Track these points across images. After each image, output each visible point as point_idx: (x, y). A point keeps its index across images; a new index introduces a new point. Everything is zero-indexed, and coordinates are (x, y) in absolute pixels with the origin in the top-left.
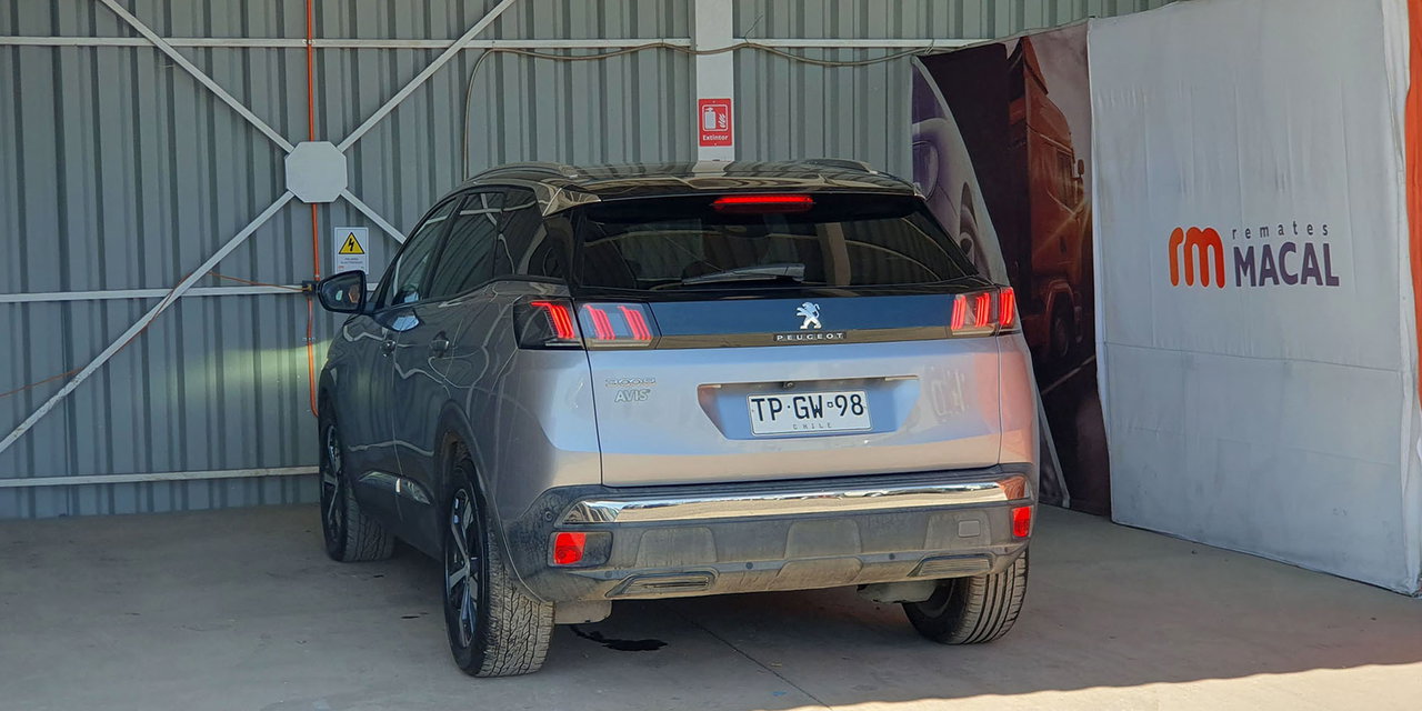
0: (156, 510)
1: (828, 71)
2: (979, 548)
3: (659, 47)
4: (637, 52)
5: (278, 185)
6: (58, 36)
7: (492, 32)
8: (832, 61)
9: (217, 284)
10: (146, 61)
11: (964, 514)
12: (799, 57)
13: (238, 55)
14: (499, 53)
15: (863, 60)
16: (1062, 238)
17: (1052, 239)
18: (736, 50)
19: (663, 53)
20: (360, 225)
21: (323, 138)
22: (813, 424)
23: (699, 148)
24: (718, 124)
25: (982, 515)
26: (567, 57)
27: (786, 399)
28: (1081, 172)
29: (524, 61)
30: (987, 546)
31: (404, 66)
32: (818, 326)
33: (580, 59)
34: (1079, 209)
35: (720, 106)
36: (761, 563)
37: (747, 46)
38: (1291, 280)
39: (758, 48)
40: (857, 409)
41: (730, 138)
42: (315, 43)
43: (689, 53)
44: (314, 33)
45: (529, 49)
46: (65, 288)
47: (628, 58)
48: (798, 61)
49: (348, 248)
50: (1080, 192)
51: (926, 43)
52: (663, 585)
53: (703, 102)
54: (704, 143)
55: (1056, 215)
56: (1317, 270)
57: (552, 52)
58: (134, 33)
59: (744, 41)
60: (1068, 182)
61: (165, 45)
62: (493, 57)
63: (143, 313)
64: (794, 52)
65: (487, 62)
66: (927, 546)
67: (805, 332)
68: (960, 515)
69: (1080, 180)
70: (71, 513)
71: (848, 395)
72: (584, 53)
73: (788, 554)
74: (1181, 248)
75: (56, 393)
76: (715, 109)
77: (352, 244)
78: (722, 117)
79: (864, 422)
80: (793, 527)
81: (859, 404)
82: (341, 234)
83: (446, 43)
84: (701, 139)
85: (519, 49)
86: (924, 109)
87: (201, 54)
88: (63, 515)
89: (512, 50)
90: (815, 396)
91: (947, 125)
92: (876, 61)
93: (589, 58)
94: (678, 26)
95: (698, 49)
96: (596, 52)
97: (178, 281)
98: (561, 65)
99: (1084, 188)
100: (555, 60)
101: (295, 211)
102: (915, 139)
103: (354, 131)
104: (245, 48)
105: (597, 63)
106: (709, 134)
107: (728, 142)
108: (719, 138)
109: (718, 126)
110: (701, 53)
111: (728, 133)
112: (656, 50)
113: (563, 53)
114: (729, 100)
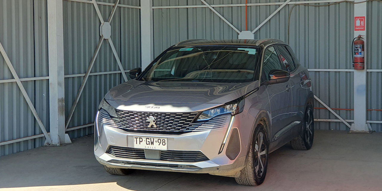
4: (339, 3)
6: (188, 5)
10: (207, 11)
13: (230, 9)
18: (368, 2)
21: (247, 30)
24: (360, 24)
29: (307, 7)
31: (272, 8)
33: (321, 6)
35: (361, 19)
42: (248, 4)
43: (353, 3)
44: (247, 2)
47: (336, 5)
53: (356, 18)
54: (356, 30)
57: (314, 4)
61: (210, 7)
62: (298, 6)
65: (295, 8)
72: (323, 4)
78: (362, 22)
83: (281, 3)
84: (355, 28)
85: (305, 4)
87: (218, 8)
89: (302, 4)
93: (325, 6)
96: (328, 4)
98: (317, 8)
100: (315, 6)
103: (256, 28)
104: (232, 7)
105: (328, 7)
106: (357, 27)
107: (364, 30)
108: (361, 28)
109: (361, 25)
110: (356, 3)
111: (364, 27)
112: (345, 2)
113: (317, 4)
114: (365, 17)
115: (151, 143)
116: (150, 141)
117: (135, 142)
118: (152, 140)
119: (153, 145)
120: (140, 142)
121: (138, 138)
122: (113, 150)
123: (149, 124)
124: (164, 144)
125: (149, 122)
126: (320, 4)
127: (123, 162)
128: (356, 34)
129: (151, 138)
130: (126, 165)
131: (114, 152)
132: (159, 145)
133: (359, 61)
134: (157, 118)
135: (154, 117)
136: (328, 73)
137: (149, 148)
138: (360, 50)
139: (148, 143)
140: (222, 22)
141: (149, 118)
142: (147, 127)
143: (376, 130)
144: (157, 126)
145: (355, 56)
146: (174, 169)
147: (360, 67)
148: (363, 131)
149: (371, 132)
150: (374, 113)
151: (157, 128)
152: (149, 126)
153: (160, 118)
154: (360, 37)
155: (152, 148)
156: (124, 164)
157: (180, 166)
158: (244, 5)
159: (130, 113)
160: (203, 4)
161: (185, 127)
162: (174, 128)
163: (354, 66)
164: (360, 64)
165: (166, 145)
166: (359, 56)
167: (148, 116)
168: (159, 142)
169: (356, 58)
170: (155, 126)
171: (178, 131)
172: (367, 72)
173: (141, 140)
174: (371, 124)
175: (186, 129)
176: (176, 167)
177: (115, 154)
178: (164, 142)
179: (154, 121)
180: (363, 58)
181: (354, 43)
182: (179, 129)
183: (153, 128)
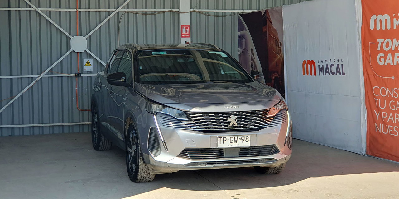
0: (35, 134)
1: (216, 18)
3: (171, 11)
4: (165, 13)
5: (69, 48)
6: (10, 7)
7: (126, 7)
8: (217, 15)
9: (52, 74)
10: (33, 14)
12: (208, 14)
13: (58, 13)
14: (128, 13)
15: (225, 15)
16: (276, 63)
17: (274, 63)
18: (191, 12)
19: (172, 13)
20: (90, 58)
21: (81, 35)
23: (181, 38)
26: (146, 14)
28: (281, 45)
29: (135, 15)
31: (103, 16)
33: (149, 14)
34: (280, 55)
35: (187, 27)
37: (194, 11)
38: (333, 74)
39: (197, 12)
41: (189, 35)
42: (79, 10)
43: (179, 13)
44: (78, 7)
45: (136, 12)
46: (11, 75)
47: (162, 15)
48: (208, 15)
49: (87, 64)
50: (281, 51)
51: (242, 11)
53: (182, 26)
54: (182, 37)
55: (275, 57)
56: (340, 71)
57: (142, 13)
58: (30, 7)
59: (193, 10)
60: (278, 48)
61: (39, 10)
62: (126, 14)
63: (32, 81)
64: (207, 13)
65: (125, 16)
69: (281, 47)
70: (12, 135)
72: (151, 13)
74: (305, 65)
75: (8, 103)
76: (185, 28)
77: (88, 63)
78: (187, 30)
82: (85, 61)
83: (114, 10)
85: (133, 12)
86: (241, 28)
87: (48, 12)
88: (10, 135)
89: (131, 12)
91: (247, 32)
92: (228, 15)
93: (152, 14)
94: (176, 5)
95: (181, 12)
96: (154, 12)
97: (41, 73)
98: (144, 16)
99: (282, 49)
100: (143, 15)
101: (73, 54)
102: (239, 36)
103: (90, 35)
104: (60, 11)
105: (154, 15)
106: (184, 34)
107: (189, 37)
108: (186, 36)
109: (186, 32)
110: (182, 13)
111: (189, 34)
114: (189, 25)
115: (235, 141)
116: (234, 139)
117: (219, 142)
118: (236, 138)
119: (237, 142)
120: (224, 141)
121: (222, 138)
122: (188, 153)
123: (230, 123)
124: (247, 140)
125: (230, 122)
127: (204, 163)
129: (235, 137)
130: (207, 166)
131: (189, 155)
132: (242, 142)
134: (237, 117)
135: (235, 116)
137: (233, 146)
139: (232, 141)
141: (230, 117)
142: (228, 127)
144: (238, 125)
146: (255, 164)
151: (238, 126)
152: (230, 125)
153: (241, 116)
154: (186, 43)
155: (235, 146)
156: (205, 165)
157: (260, 161)
158: (76, 10)
159: (210, 114)
161: (262, 124)
162: (253, 125)
165: (249, 141)
167: (229, 116)
168: (242, 140)
170: (236, 125)
171: (257, 128)
173: (225, 139)
175: (262, 125)
176: (257, 162)
177: (191, 157)
178: (248, 139)
179: (235, 120)
182: (257, 126)
183: (234, 126)
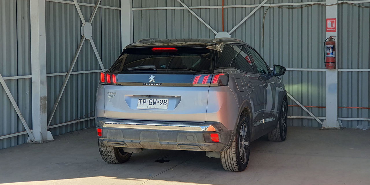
2: (194, 143)
4: (312, 5)
6: (167, 7)
11: (188, 134)
14: (273, 7)
19: (320, 6)
22: (153, 107)
23: (326, 33)
25: (194, 134)
27: (148, 100)
29: (281, 9)
30: (197, 143)
31: (248, 10)
32: (154, 81)
33: (296, 8)
35: (333, 20)
36: (134, 141)
37: (344, 3)
39: (349, 4)
40: (165, 104)
42: (225, 6)
43: (324, 6)
44: (225, 4)
45: (282, 6)
47: (309, 7)
48: (362, 7)
52: (115, 144)
53: (327, 19)
57: (287, 6)
59: (342, 2)
61: (188, 8)
62: (272, 9)
64: (361, 5)
65: (269, 10)
66: (177, 141)
67: (150, 83)
68: (187, 134)
71: (163, 100)
72: (297, 6)
73: (141, 139)
76: (331, 21)
78: (333, 23)
79: (165, 107)
80: (142, 132)
81: (166, 102)
83: (256, 5)
84: (327, 30)
85: (279, 6)
87: (196, 10)
89: (276, 6)
90: (155, 100)
93: (298, 8)
95: (327, 4)
96: (301, 6)
98: (290, 10)
103: (232, 29)
104: (209, 8)
105: (301, 9)
106: (329, 28)
107: (335, 31)
108: (332, 30)
109: (332, 26)
110: (327, 6)
111: (335, 28)
112: (317, 5)
113: (291, 7)
114: (336, 19)
126: (293, 6)
128: (328, 35)
133: (330, 60)
136: (301, 72)
138: (331, 51)
140: (200, 23)
143: (346, 127)
145: (327, 56)
147: (332, 66)
148: (335, 127)
149: (342, 128)
150: (345, 110)
154: (331, 38)
158: (221, 7)
160: (181, 5)
163: (325, 66)
164: (331, 64)
166: (330, 56)
169: (328, 58)
172: (338, 72)
174: (341, 120)
180: (335, 58)
181: (326, 44)
